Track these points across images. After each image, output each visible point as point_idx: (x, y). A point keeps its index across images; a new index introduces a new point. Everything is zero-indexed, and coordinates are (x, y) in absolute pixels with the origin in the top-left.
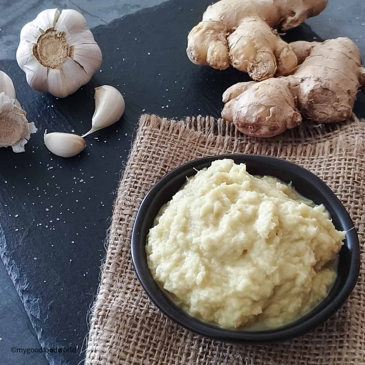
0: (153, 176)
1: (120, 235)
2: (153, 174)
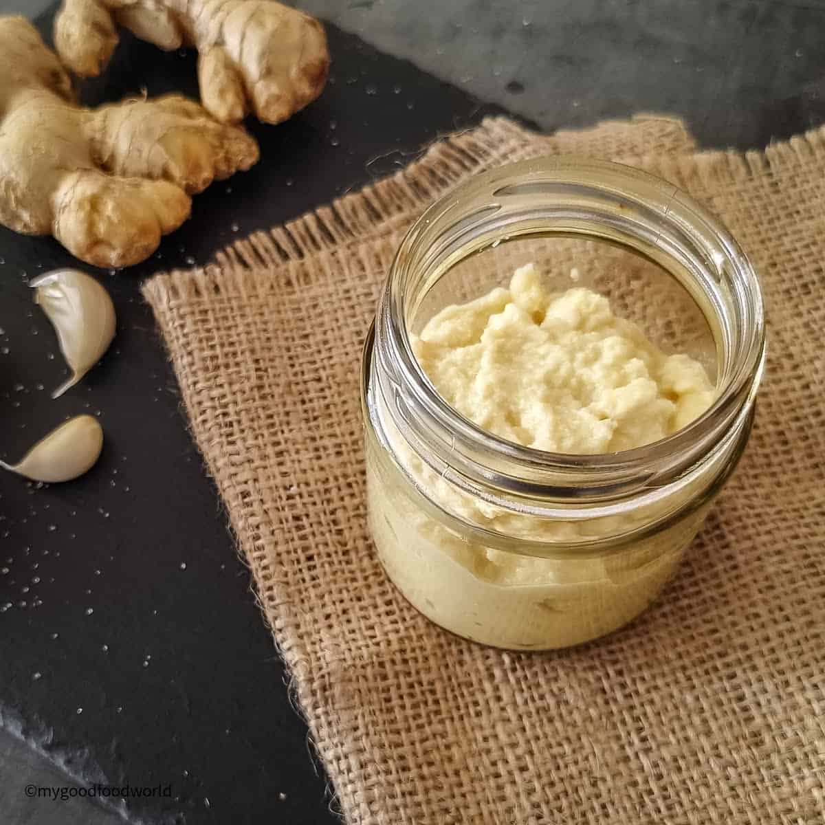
0: (247, 389)
1: (258, 527)
2: (247, 386)
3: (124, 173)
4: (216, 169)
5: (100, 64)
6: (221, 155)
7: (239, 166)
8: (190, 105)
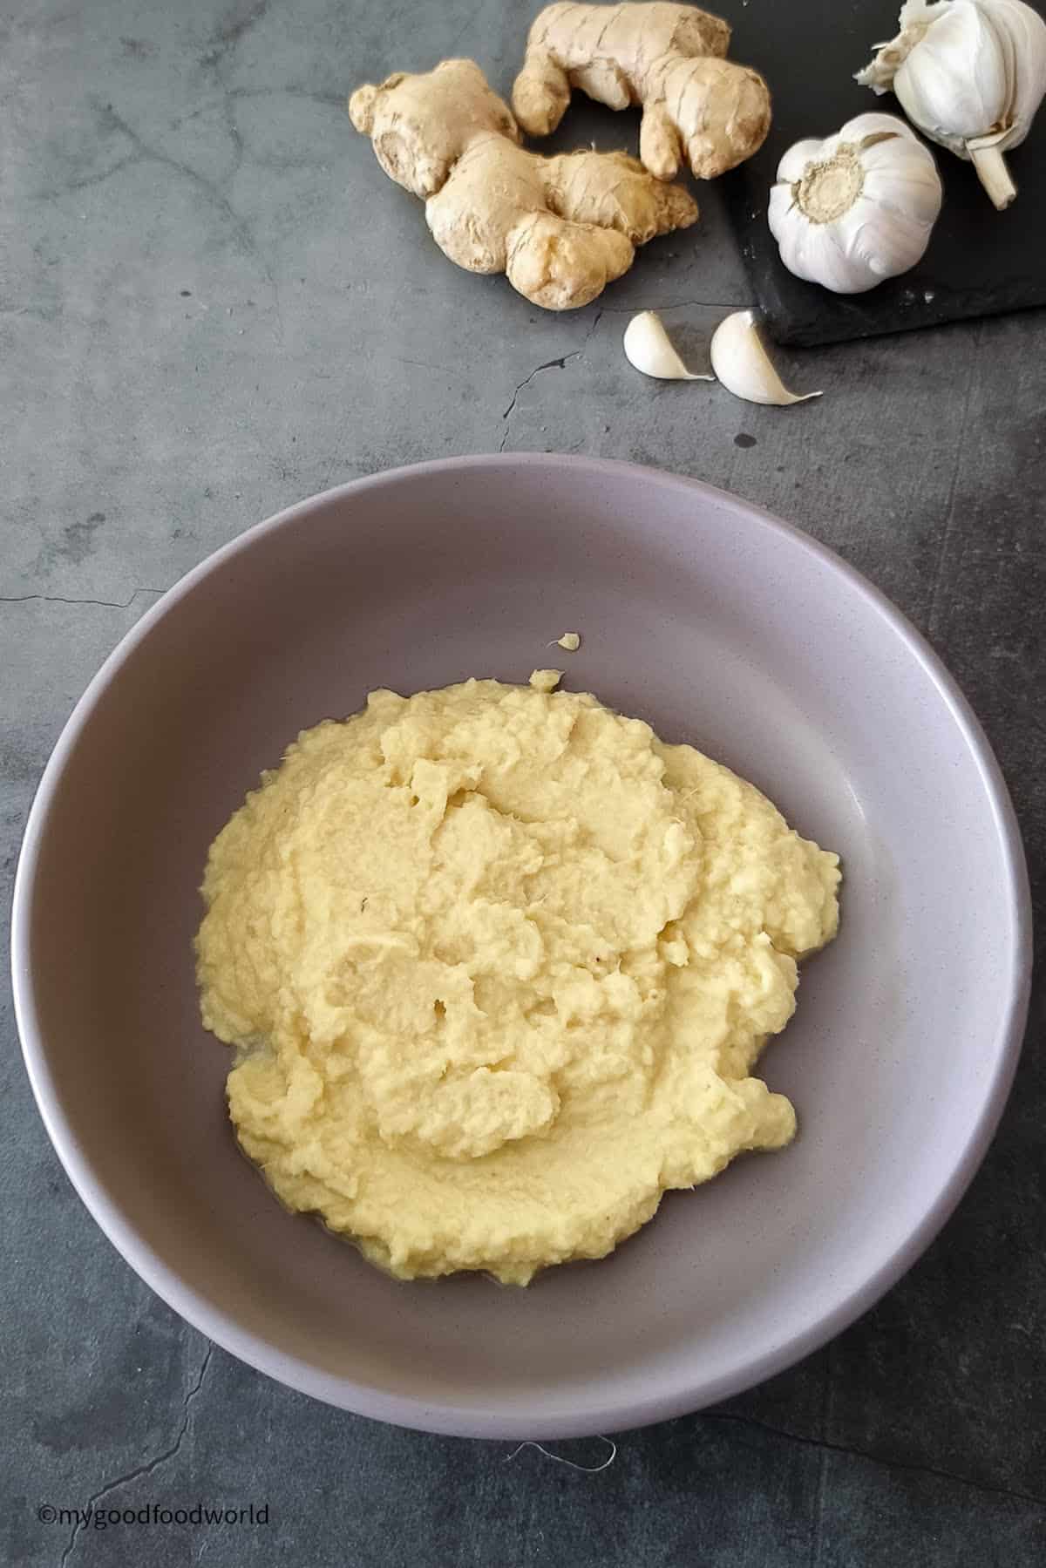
3: (576, 219)
4: (659, 225)
5: (550, 123)
6: (665, 211)
7: (680, 223)
8: (632, 161)
